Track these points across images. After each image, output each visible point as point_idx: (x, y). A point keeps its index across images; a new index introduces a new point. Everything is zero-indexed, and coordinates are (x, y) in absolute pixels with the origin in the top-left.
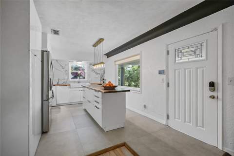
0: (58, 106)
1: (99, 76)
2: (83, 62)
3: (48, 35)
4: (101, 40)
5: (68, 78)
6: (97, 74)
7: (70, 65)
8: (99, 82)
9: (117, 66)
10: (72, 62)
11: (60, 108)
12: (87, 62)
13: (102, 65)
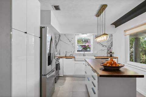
0: (65, 76)
1: (106, 48)
2: (88, 34)
3: (51, 11)
4: (103, 7)
5: (75, 51)
6: (103, 46)
7: (77, 38)
8: (106, 55)
9: (128, 36)
10: (78, 35)
11: (65, 80)
12: (92, 34)
13: (105, 36)
